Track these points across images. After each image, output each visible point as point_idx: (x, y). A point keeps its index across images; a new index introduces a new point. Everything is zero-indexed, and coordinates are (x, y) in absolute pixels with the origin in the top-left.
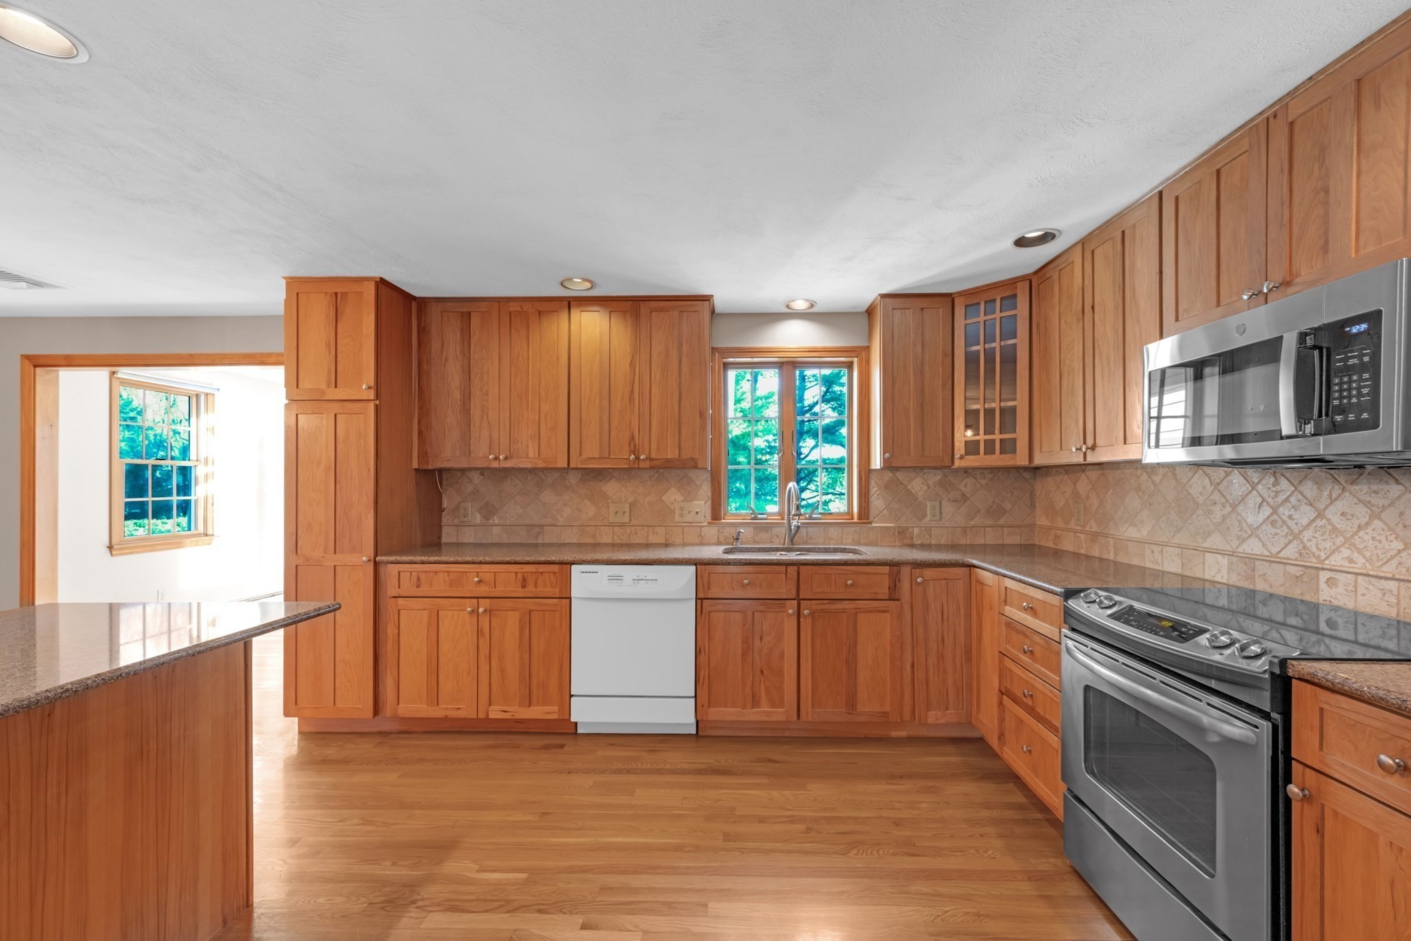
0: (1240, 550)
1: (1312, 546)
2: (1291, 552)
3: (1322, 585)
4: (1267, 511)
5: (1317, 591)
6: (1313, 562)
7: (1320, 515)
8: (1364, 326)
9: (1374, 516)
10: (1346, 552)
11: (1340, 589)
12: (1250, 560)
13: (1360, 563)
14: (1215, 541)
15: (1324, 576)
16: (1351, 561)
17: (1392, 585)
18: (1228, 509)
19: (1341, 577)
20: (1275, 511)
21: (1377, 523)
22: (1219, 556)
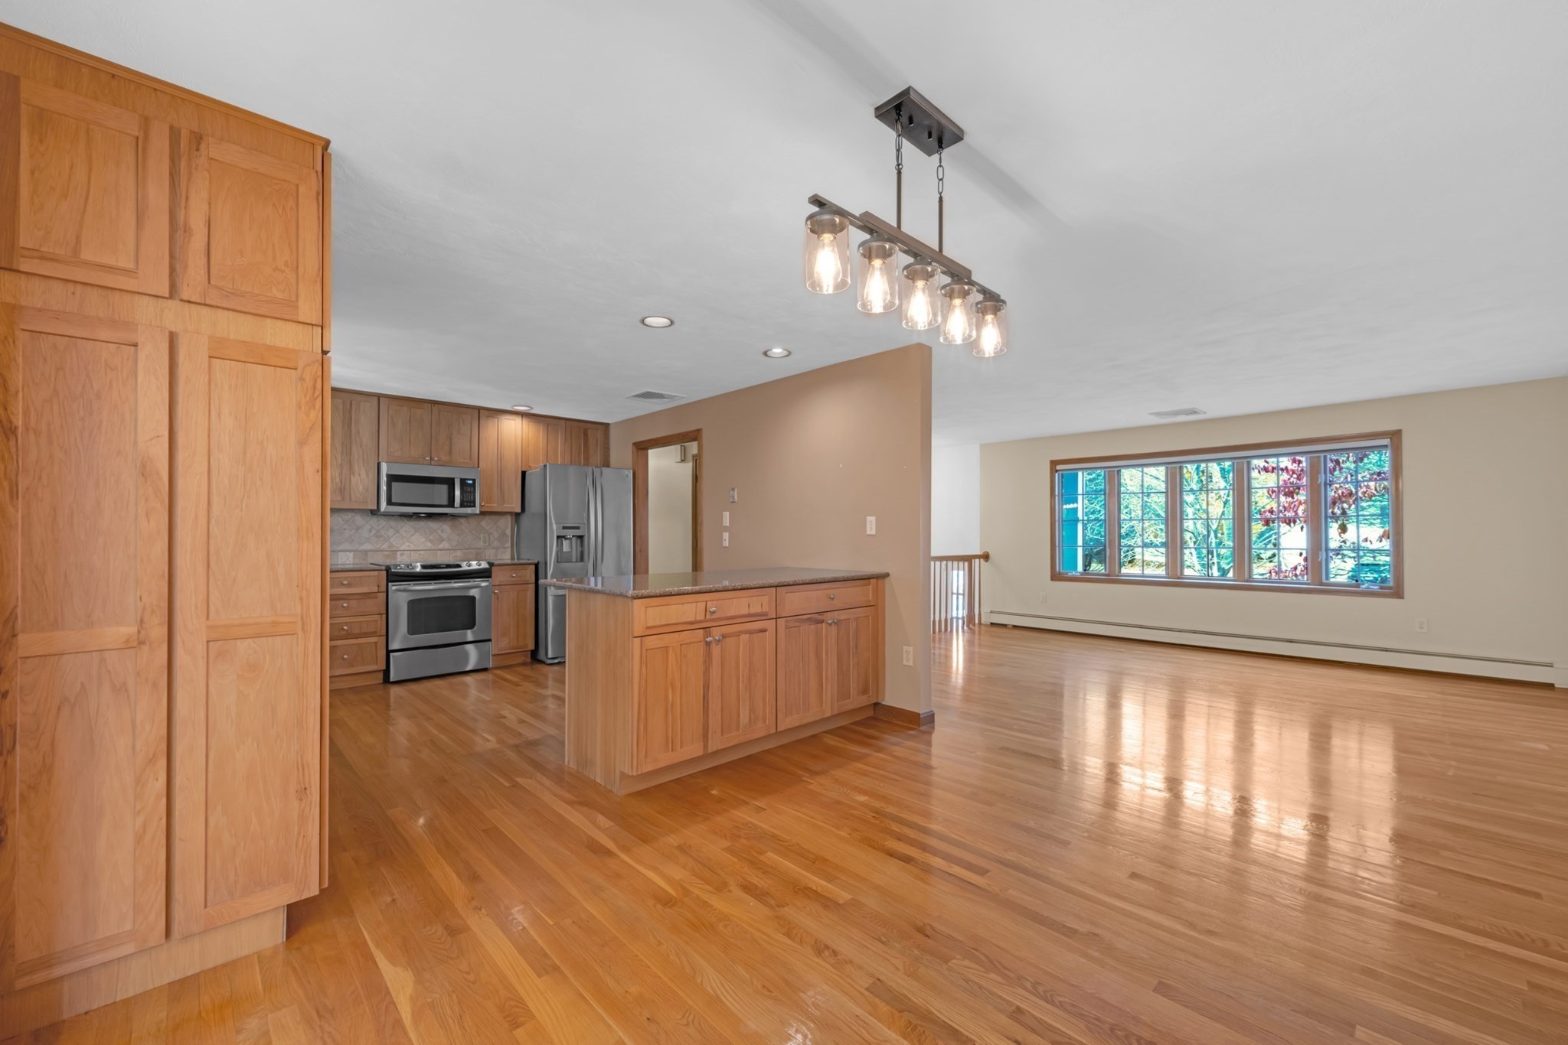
0: (360, 548)
1: (394, 543)
2: (385, 546)
3: (398, 556)
4: (374, 532)
5: (396, 558)
6: (395, 549)
7: (398, 532)
8: (471, 482)
9: (416, 531)
10: (407, 544)
11: (405, 556)
12: (366, 552)
13: (412, 547)
14: (346, 546)
15: (399, 553)
16: (409, 546)
17: (422, 552)
18: (353, 531)
19: (405, 552)
20: (378, 531)
21: (417, 534)
22: (348, 553)
